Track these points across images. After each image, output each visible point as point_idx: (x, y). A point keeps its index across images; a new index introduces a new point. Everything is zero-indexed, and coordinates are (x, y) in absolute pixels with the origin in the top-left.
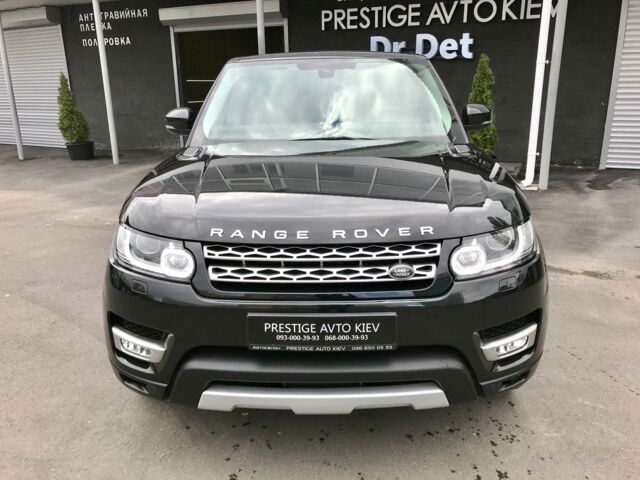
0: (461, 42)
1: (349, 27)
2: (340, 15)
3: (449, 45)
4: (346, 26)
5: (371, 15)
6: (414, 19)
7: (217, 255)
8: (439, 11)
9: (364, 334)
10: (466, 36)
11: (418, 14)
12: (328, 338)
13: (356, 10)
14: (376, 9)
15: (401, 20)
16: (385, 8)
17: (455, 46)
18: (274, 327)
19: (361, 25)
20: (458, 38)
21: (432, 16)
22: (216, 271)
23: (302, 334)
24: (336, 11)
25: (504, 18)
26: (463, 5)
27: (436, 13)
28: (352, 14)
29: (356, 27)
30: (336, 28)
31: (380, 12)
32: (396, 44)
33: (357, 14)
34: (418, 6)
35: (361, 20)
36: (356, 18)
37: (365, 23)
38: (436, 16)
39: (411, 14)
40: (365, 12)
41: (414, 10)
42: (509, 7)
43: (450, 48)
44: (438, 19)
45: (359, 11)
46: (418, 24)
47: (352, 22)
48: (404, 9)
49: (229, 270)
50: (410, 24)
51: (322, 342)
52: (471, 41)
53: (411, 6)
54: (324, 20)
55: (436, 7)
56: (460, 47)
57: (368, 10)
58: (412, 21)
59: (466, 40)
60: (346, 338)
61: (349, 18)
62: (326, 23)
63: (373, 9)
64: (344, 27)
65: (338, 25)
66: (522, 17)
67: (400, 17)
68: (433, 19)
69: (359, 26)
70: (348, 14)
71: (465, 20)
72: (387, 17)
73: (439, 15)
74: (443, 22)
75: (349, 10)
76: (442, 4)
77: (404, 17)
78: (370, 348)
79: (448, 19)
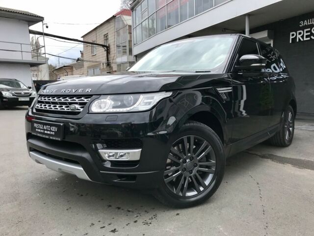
1: (305, 39)
2: (300, 34)
4: (303, 39)
9: (52, 131)
12: (46, 132)
13: (309, 29)
18: (35, 125)
23: (40, 129)
24: (298, 32)
28: (307, 32)
29: (309, 39)
30: (298, 41)
33: (310, 31)
35: (311, 34)
36: (309, 34)
45: (311, 29)
47: (307, 36)
51: (44, 134)
54: (291, 37)
60: (49, 132)
61: (305, 34)
62: (292, 39)
65: (299, 38)
69: (311, 38)
70: (305, 32)
75: (305, 30)
78: (54, 138)
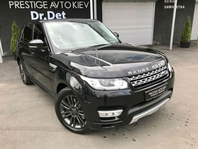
0: (62, 14)
1: (21, 8)
2: (17, 3)
3: (58, 15)
4: (20, 7)
5: (29, 4)
6: (45, 6)
7: (131, 79)
8: (53, 4)
10: (63, 12)
11: (47, 5)
12: (159, 92)
13: (23, 2)
14: (31, 2)
15: (41, 6)
16: (34, 2)
17: (60, 15)
19: (26, 7)
20: (61, 13)
21: (51, 6)
22: (133, 83)
23: (155, 93)
24: (15, 2)
25: (73, 8)
26: (61, 3)
27: (53, 5)
28: (22, 3)
29: (24, 8)
30: (16, 8)
31: (33, 3)
32: (40, 14)
33: (24, 3)
34: (46, 2)
35: (25, 5)
36: (24, 4)
37: (27, 6)
38: (53, 6)
39: (44, 5)
40: (27, 3)
41: (45, 3)
42: (75, 5)
43: (59, 16)
44: (54, 7)
45: (25, 2)
46: (47, 8)
47: (22, 6)
48: (41, 3)
49: (136, 82)
50: (44, 8)
52: (65, 14)
53: (44, 2)
54: (10, 5)
55: (52, 3)
56: (62, 15)
57: (28, 2)
58: (45, 7)
59: (64, 14)
61: (21, 5)
62: (11, 6)
63: (30, 2)
64: (19, 8)
65: (17, 6)
66: (78, 8)
67: (40, 5)
68: (52, 7)
69: (25, 8)
71: (62, 8)
72: (36, 5)
73: (54, 6)
74: (55, 8)
75: (20, 2)
76: (54, 2)
77: (42, 5)
78: (165, 92)
79: (57, 7)
